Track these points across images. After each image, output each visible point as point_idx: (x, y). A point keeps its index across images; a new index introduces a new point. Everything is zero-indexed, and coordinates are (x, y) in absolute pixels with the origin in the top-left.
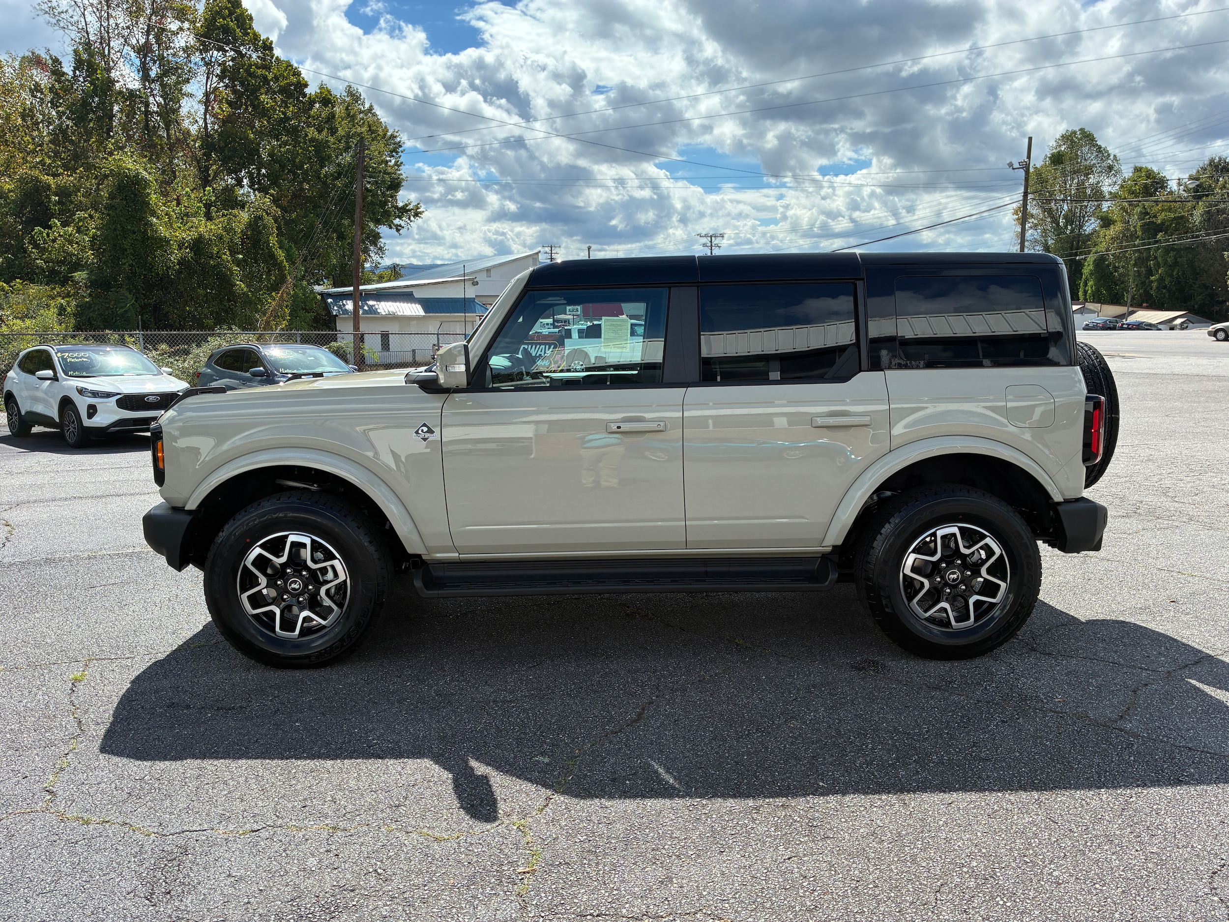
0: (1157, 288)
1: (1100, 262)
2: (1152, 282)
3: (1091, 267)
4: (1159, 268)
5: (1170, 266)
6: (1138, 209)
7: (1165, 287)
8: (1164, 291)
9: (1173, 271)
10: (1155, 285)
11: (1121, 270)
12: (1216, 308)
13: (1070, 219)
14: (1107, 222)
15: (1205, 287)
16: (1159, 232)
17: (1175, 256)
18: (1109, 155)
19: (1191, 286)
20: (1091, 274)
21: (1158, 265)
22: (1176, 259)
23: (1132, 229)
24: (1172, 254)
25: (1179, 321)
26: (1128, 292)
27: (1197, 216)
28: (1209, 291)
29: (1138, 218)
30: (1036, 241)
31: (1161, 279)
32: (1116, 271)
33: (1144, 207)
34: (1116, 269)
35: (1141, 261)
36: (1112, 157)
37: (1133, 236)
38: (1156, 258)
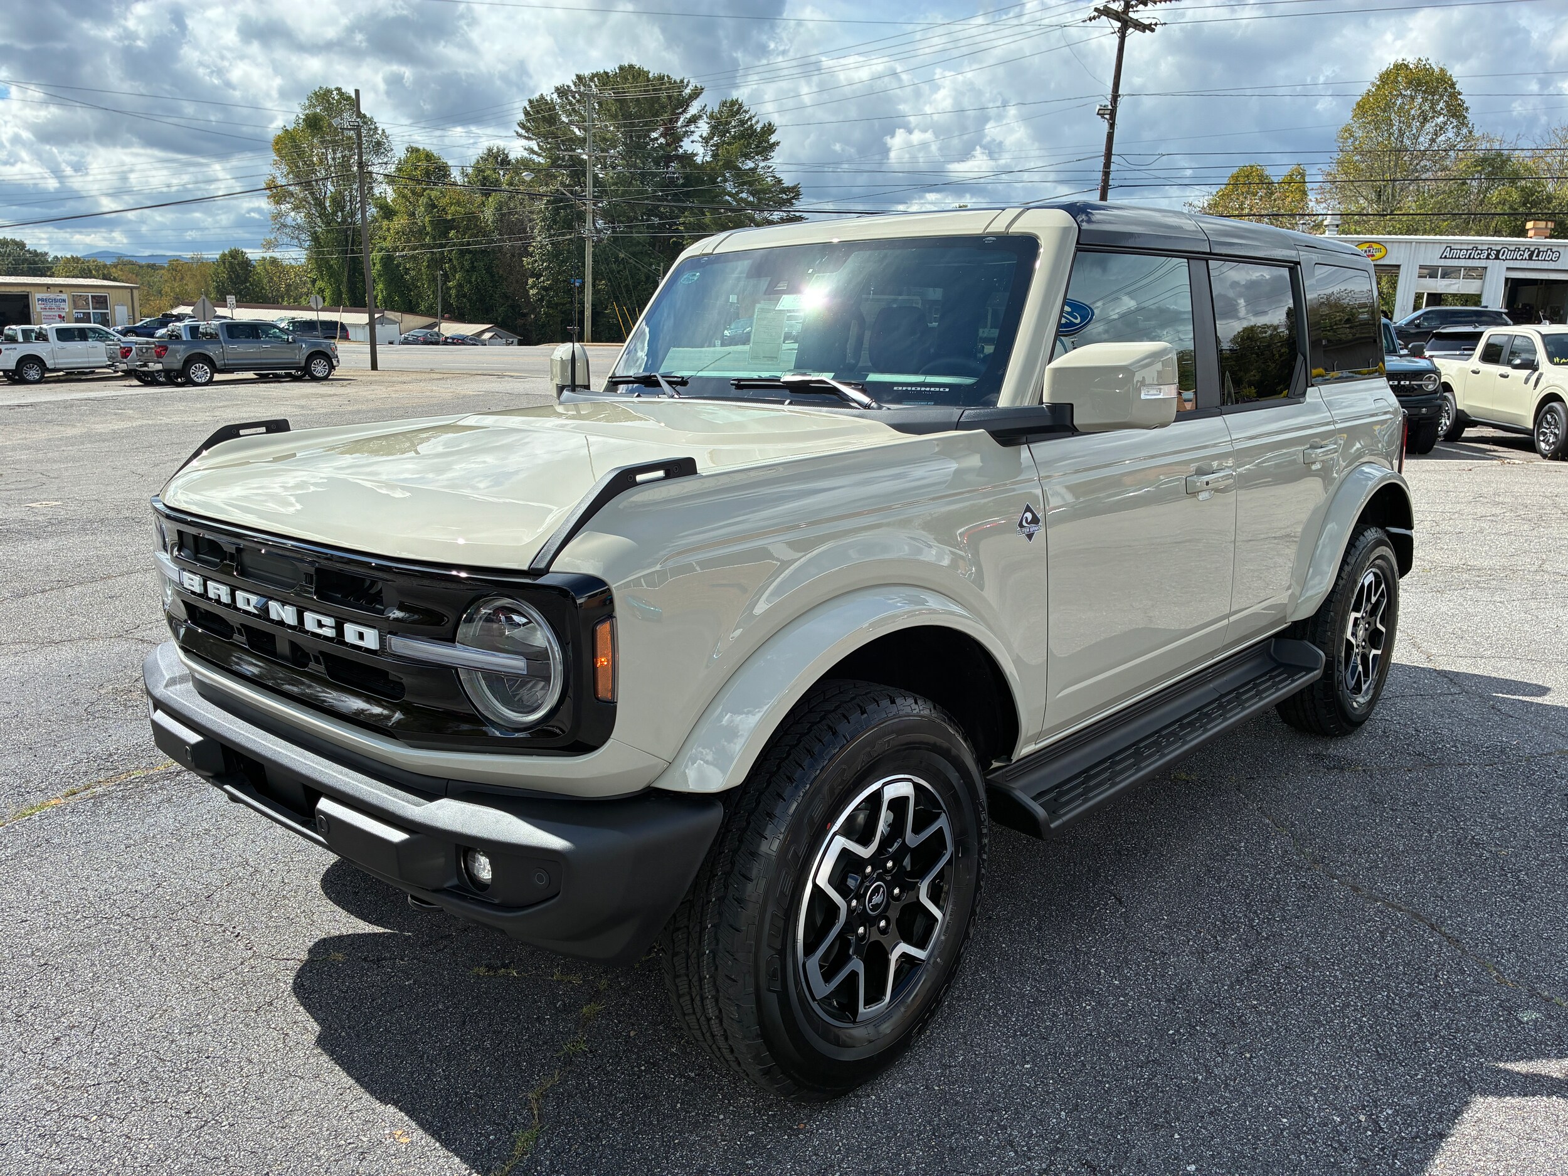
0: (456, 296)
1: (387, 261)
2: (450, 288)
3: (378, 267)
4: (456, 272)
5: (468, 271)
6: (423, 200)
7: (464, 296)
8: (465, 300)
9: (471, 277)
10: (453, 292)
11: (413, 273)
12: (520, 322)
13: (338, 203)
14: (388, 212)
15: (506, 296)
16: (451, 229)
17: (471, 259)
18: (376, 128)
19: (492, 295)
20: (380, 275)
21: (453, 268)
22: (472, 263)
23: (420, 224)
24: (468, 257)
25: (487, 336)
26: (423, 299)
27: (488, 214)
28: (510, 302)
29: (426, 211)
30: (299, 227)
31: (460, 286)
32: (406, 274)
33: (430, 198)
34: (407, 271)
35: (436, 263)
36: (380, 132)
37: (422, 232)
38: (450, 260)
